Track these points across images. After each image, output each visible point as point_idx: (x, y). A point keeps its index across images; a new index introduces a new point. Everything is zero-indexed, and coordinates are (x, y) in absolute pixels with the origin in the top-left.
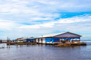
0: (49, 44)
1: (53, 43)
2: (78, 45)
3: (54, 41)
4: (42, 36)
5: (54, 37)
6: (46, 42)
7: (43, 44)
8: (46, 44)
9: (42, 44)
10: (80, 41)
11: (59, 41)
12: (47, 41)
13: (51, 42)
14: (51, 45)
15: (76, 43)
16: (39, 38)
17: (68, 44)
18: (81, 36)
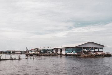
0: (70, 55)
1: (75, 54)
2: (102, 56)
3: (76, 52)
4: (61, 46)
5: (76, 48)
6: (66, 53)
7: (63, 55)
8: (67, 55)
9: (61, 55)
10: (103, 51)
11: (82, 52)
12: (67, 51)
13: (72, 53)
14: (72, 56)
15: (100, 53)
16: (57, 49)
17: (92, 55)
18: (104, 46)
